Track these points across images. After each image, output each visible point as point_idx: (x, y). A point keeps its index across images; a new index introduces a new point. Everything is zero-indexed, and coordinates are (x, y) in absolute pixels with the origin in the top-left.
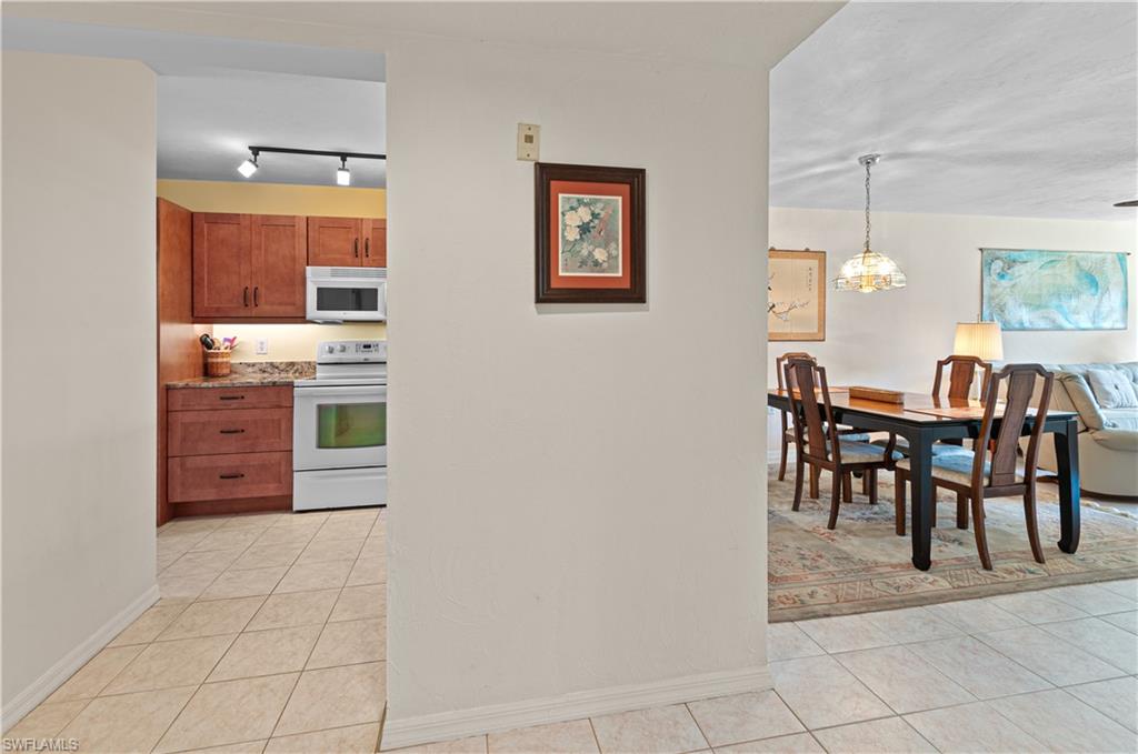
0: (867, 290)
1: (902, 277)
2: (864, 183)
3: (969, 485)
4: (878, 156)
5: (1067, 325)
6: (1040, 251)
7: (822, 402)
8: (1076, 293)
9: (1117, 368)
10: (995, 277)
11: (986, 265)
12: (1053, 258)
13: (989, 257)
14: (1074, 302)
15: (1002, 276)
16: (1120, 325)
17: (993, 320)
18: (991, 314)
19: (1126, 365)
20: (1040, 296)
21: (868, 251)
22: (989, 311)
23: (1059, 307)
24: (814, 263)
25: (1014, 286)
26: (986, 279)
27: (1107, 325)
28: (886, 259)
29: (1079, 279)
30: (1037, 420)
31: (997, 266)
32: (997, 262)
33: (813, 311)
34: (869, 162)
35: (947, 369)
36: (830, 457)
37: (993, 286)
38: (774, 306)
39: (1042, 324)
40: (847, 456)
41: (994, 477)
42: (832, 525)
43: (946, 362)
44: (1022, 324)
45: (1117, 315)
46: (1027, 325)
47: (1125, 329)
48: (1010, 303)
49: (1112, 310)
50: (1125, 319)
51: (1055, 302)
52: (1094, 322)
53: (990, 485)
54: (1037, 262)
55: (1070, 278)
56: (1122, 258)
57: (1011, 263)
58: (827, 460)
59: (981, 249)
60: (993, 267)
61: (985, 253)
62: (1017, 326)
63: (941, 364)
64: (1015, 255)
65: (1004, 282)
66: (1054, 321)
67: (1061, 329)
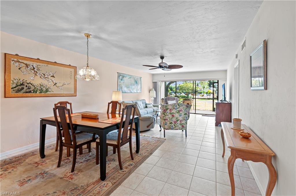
0: (87, 80)
1: (98, 76)
2: (86, 43)
3: (117, 144)
4: (91, 35)
5: (133, 92)
6: (128, 75)
7: (69, 122)
8: (134, 85)
9: (140, 101)
10: (120, 80)
11: (119, 77)
12: (131, 77)
13: (119, 75)
14: (134, 87)
15: (122, 80)
16: (140, 92)
17: (120, 90)
18: (120, 89)
19: (141, 100)
20: (128, 85)
21: (88, 67)
22: (119, 89)
23: (131, 88)
24: (73, 70)
25: (124, 82)
26: (119, 80)
27: (138, 92)
28: (93, 70)
29: (134, 82)
30: (132, 120)
31: (121, 77)
32: (121, 76)
33: (72, 86)
34: (88, 36)
35: (111, 105)
36: (72, 143)
37: (120, 82)
38: (56, 84)
39: (129, 92)
40: (79, 141)
41: (123, 139)
42: (73, 170)
43: (110, 103)
44: (125, 91)
45: (140, 90)
46: (126, 92)
47: (141, 93)
48: (123, 87)
49: (139, 89)
50: (141, 91)
51: (131, 87)
52: (137, 91)
53: (122, 142)
54: (128, 77)
55: (133, 82)
56: (141, 78)
57: (123, 77)
58: (72, 144)
59: (118, 73)
60: (120, 77)
61: (118, 74)
62: (124, 92)
63: (109, 104)
64: (124, 75)
65: (122, 81)
66: (130, 91)
67: (131, 92)
